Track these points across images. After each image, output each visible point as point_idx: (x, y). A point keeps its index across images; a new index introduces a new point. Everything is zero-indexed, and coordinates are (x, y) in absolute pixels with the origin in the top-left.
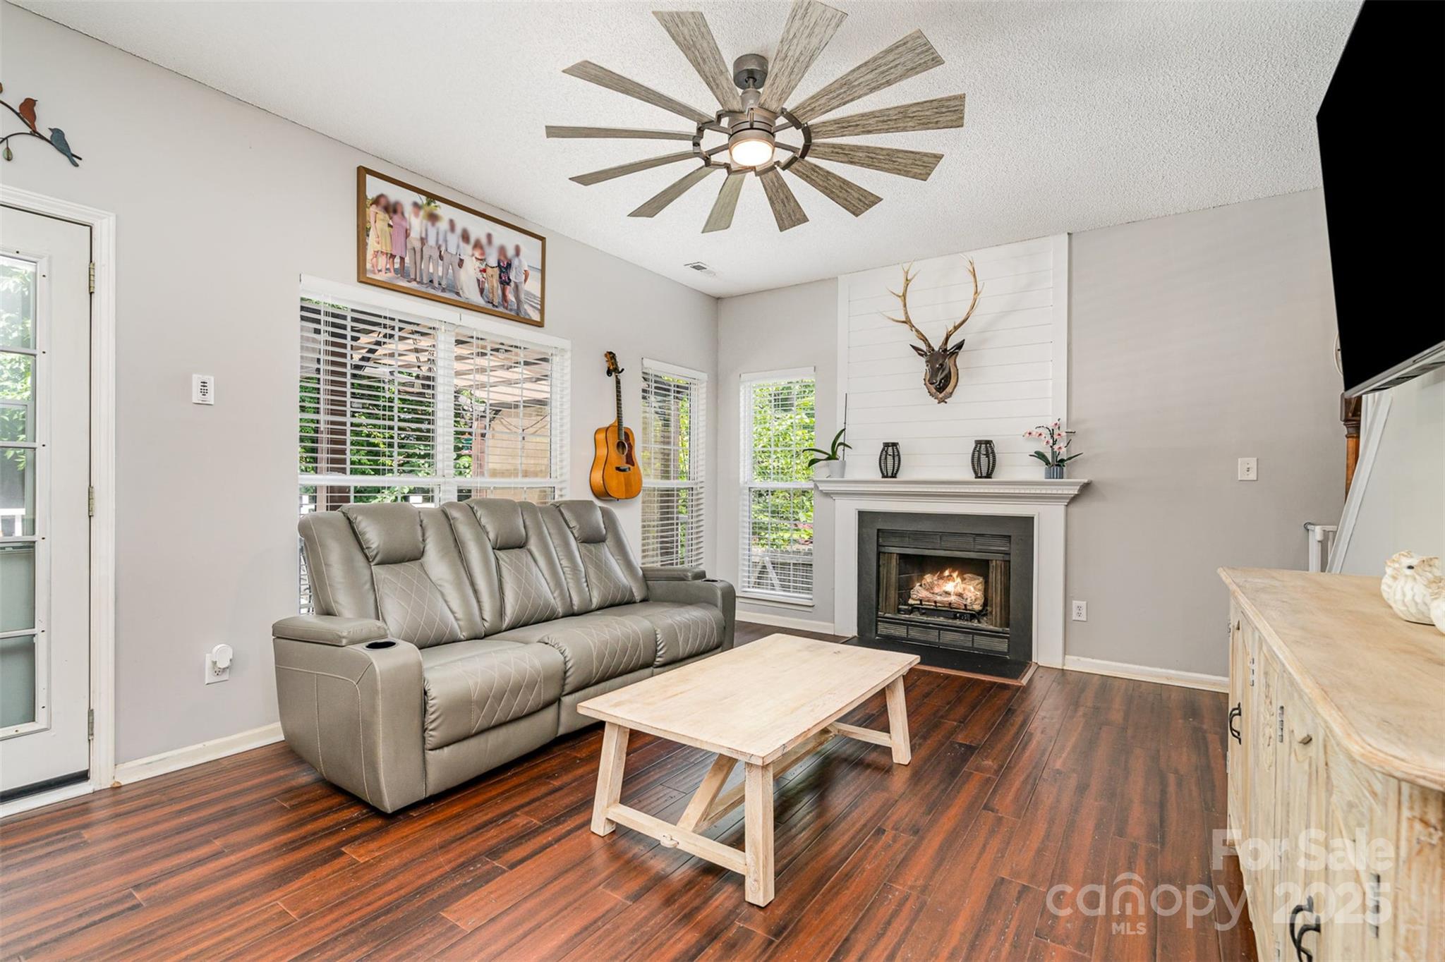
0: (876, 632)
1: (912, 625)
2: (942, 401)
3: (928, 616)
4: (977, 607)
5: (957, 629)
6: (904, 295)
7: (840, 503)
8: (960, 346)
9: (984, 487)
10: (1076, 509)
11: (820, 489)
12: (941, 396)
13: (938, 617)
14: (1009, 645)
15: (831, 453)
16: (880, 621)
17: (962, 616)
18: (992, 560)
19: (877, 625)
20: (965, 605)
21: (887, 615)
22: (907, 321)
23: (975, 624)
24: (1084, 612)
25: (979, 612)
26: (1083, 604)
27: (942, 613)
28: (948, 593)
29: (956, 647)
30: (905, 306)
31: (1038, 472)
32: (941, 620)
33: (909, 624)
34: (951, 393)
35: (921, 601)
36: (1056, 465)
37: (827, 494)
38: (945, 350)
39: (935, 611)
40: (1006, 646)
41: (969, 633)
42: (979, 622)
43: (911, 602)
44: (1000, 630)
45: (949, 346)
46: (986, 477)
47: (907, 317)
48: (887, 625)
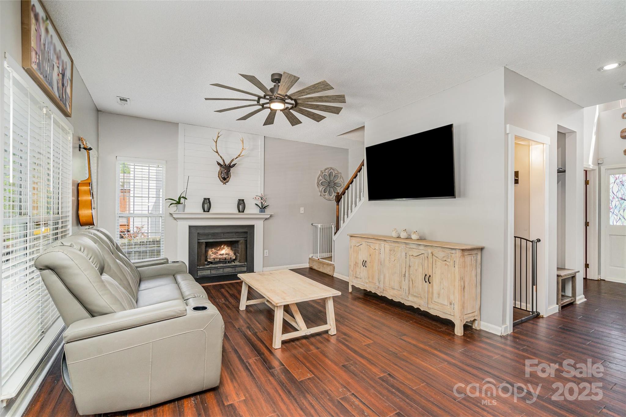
0: (197, 275)
1: (213, 269)
2: (225, 183)
3: (216, 264)
4: (234, 258)
5: (229, 267)
6: (216, 141)
7: (180, 222)
8: (234, 165)
9: (241, 215)
10: (266, 221)
11: (174, 217)
12: (225, 181)
13: (220, 264)
14: (247, 269)
15: (178, 201)
16: (199, 270)
17: (229, 262)
18: (240, 241)
19: (197, 272)
20: (231, 258)
21: (201, 267)
22: (217, 152)
23: (233, 264)
24: (268, 253)
25: (234, 260)
26: (267, 251)
27: (222, 262)
28: (223, 255)
29: (230, 273)
30: (216, 146)
31: (257, 210)
32: (221, 265)
33: (210, 269)
34: (228, 181)
35: (214, 259)
36: (263, 208)
37: (175, 219)
38: (230, 165)
39: (220, 262)
40: (246, 269)
41: (234, 267)
42: (235, 263)
43: (209, 260)
44: (243, 264)
45: (231, 165)
46: (242, 212)
47: (217, 151)
48: (201, 271)
